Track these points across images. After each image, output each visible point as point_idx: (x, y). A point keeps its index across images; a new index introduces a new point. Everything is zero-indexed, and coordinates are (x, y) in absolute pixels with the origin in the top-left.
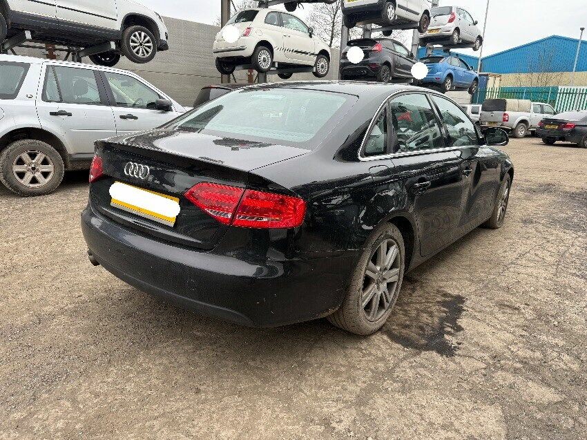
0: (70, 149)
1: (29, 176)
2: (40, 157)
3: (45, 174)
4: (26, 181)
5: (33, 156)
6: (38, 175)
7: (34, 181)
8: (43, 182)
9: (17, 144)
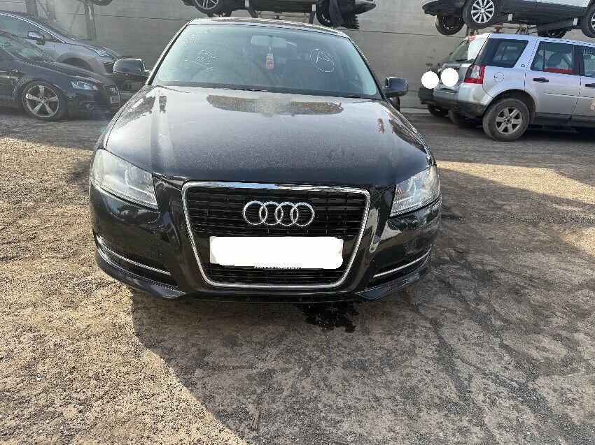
0: (538, 110)
1: (503, 126)
2: (515, 112)
3: (514, 126)
4: (500, 129)
5: (511, 111)
6: (510, 126)
7: (506, 130)
8: (511, 131)
9: (505, 101)
